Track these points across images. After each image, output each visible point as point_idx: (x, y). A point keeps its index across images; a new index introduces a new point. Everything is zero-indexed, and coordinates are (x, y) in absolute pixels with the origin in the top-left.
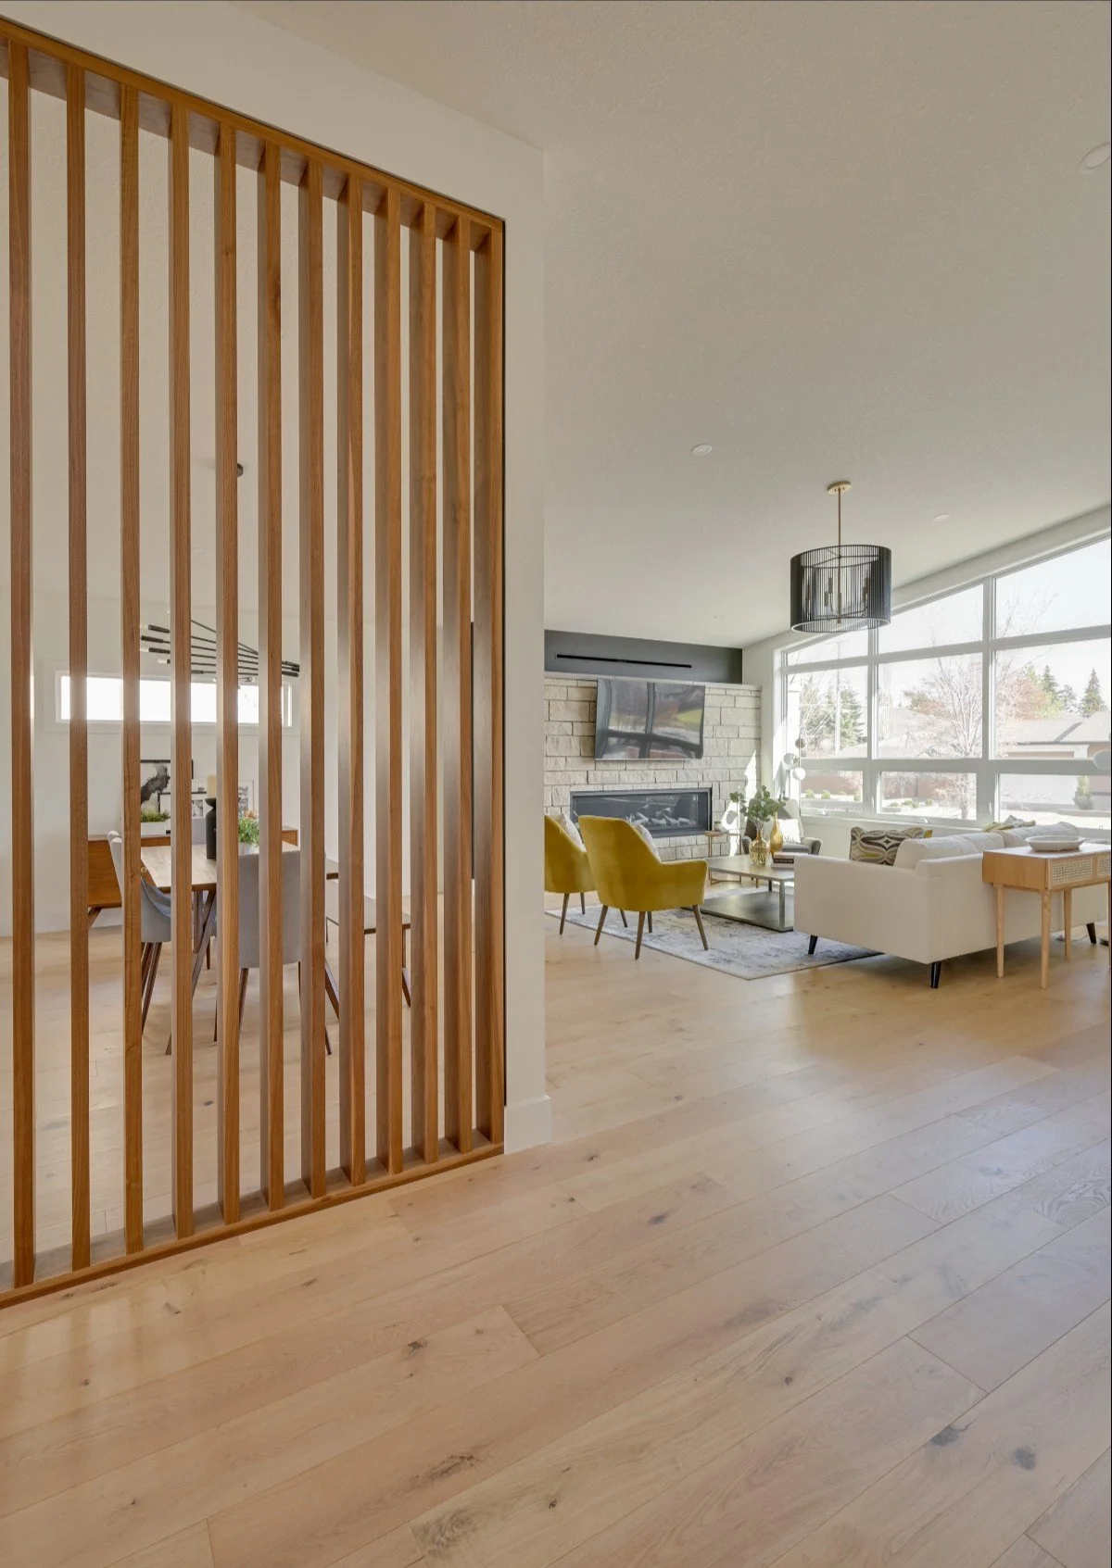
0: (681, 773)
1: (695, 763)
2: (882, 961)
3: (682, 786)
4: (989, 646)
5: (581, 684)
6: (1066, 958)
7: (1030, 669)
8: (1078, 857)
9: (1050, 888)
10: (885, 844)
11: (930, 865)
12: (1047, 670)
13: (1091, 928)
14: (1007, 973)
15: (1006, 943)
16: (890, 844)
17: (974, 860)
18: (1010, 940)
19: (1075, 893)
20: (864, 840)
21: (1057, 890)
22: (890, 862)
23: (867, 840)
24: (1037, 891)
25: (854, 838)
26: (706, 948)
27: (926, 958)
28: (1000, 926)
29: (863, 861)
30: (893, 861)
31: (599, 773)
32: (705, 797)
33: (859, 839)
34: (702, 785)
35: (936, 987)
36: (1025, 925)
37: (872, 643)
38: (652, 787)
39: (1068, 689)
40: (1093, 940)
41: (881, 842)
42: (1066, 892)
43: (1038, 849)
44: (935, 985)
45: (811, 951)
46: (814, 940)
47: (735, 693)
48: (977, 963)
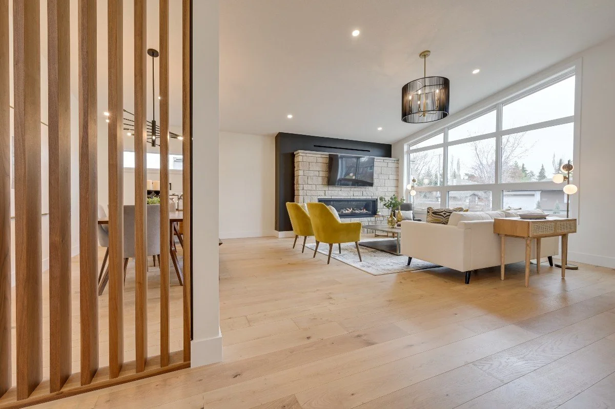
0: (364, 193)
1: (370, 188)
2: (442, 270)
3: (365, 197)
4: (499, 134)
5: (324, 156)
6: (538, 272)
7: (516, 164)
8: (545, 221)
9: (531, 236)
10: (444, 215)
11: (465, 224)
12: (523, 165)
13: (550, 259)
14: (506, 278)
15: (506, 263)
16: (446, 215)
17: (490, 223)
18: (508, 262)
19: (543, 240)
20: (433, 213)
21: (534, 238)
22: (446, 223)
23: (435, 213)
24: (524, 238)
25: (428, 212)
26: (361, 261)
27: (462, 269)
28: (503, 255)
29: (433, 222)
30: (447, 223)
31: (330, 192)
32: (374, 202)
33: (431, 212)
34: (373, 198)
35: (468, 283)
36: (516, 255)
37: (446, 137)
38: (352, 197)
39: (532, 172)
40: (551, 264)
41: (441, 214)
42: (538, 239)
43: (523, 217)
44: (467, 282)
45: (409, 264)
46: (410, 259)
47: (388, 161)
48: (490, 273)
